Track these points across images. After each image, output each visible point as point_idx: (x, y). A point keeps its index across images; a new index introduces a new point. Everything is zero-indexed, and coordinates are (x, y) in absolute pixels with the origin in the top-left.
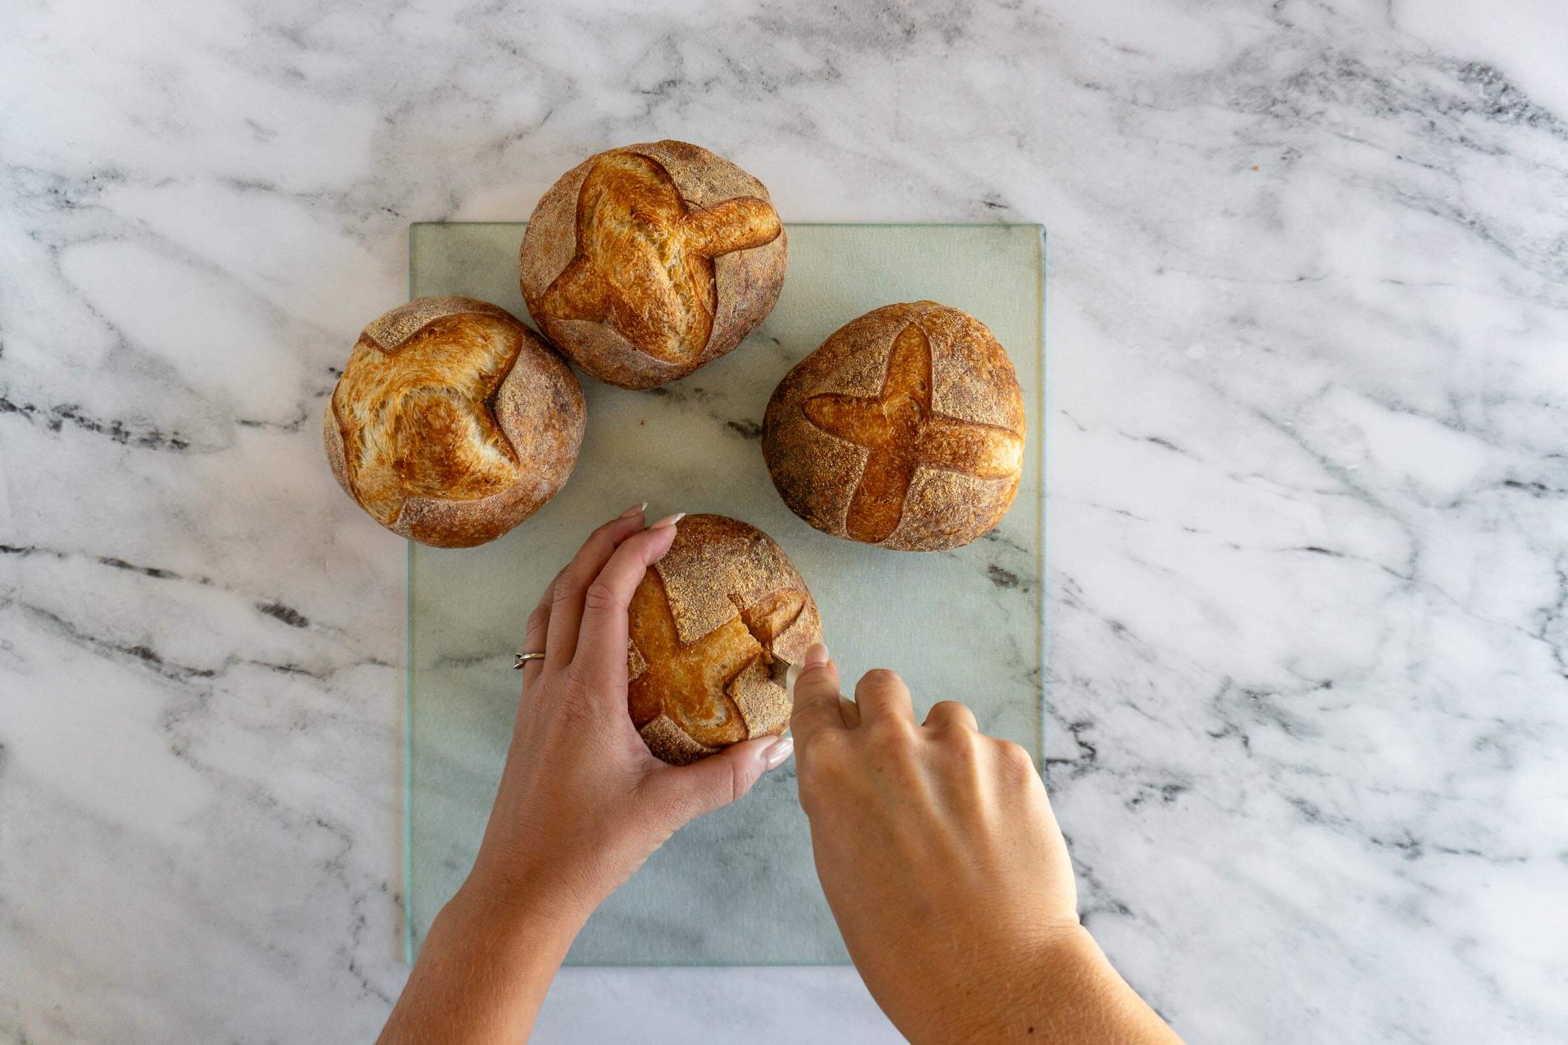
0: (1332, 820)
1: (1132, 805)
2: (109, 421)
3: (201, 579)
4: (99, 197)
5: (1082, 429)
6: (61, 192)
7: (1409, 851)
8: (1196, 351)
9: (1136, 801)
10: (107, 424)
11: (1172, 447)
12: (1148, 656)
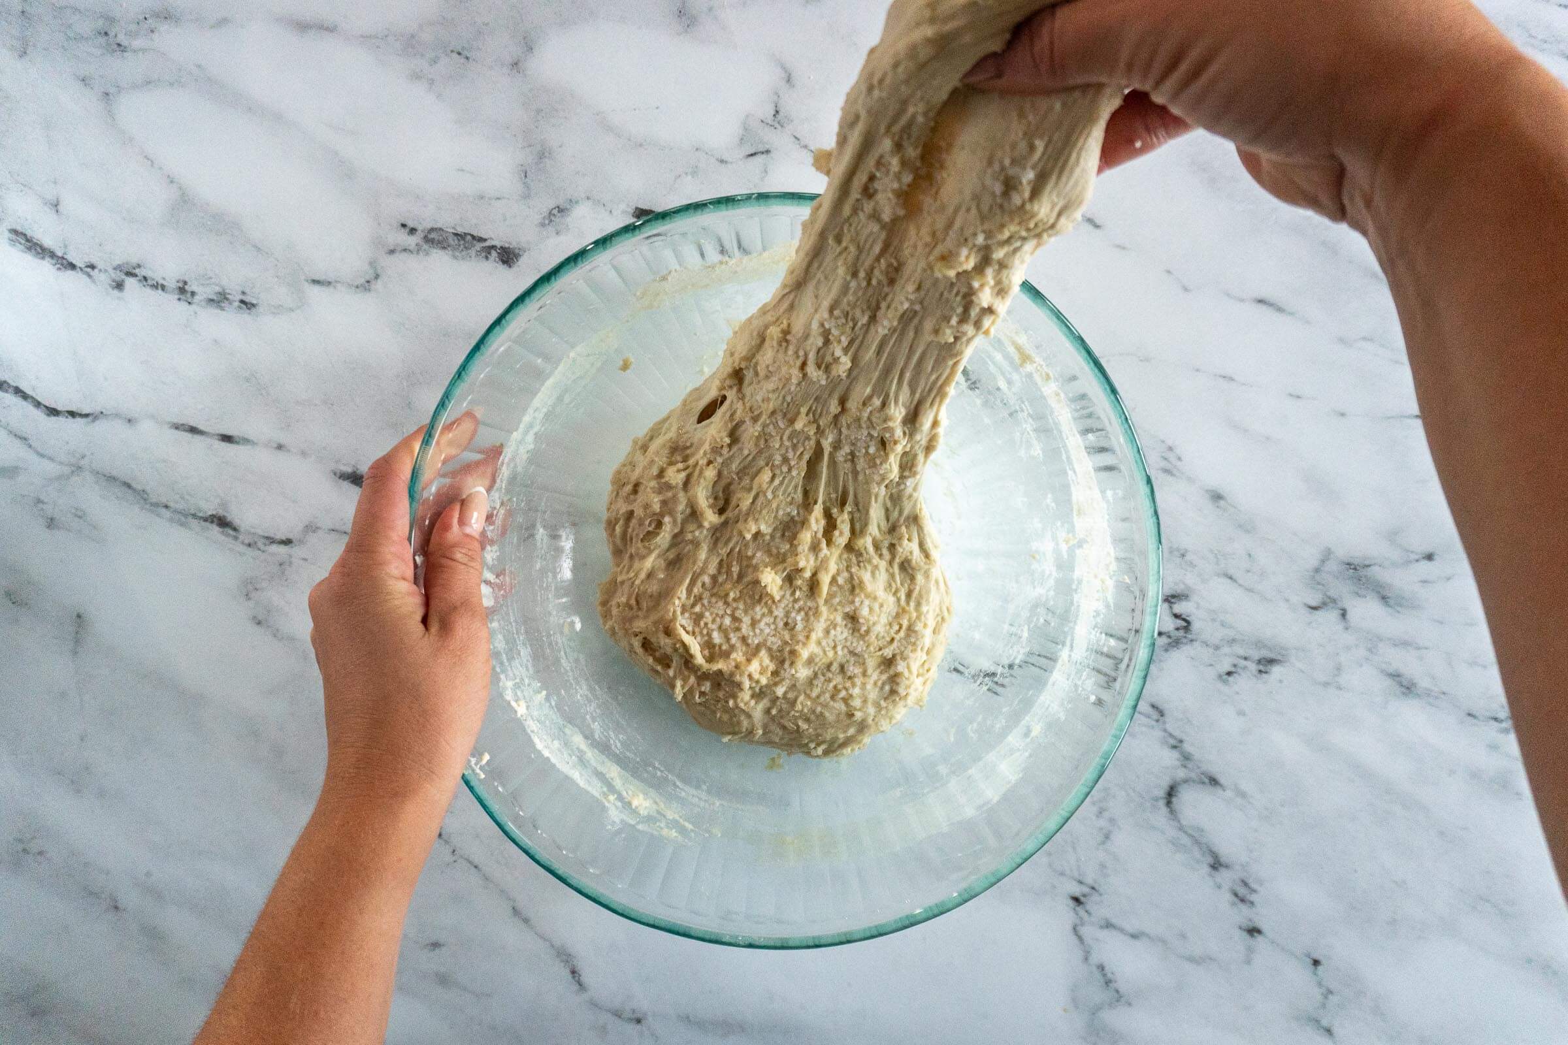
0: (1428, 693)
1: (1226, 677)
2: (174, 281)
3: (276, 446)
4: (152, 40)
5: (1186, 289)
6: (112, 34)
7: (1504, 725)
9: (1229, 674)
10: (171, 284)
11: (1280, 310)
12: (1246, 527)
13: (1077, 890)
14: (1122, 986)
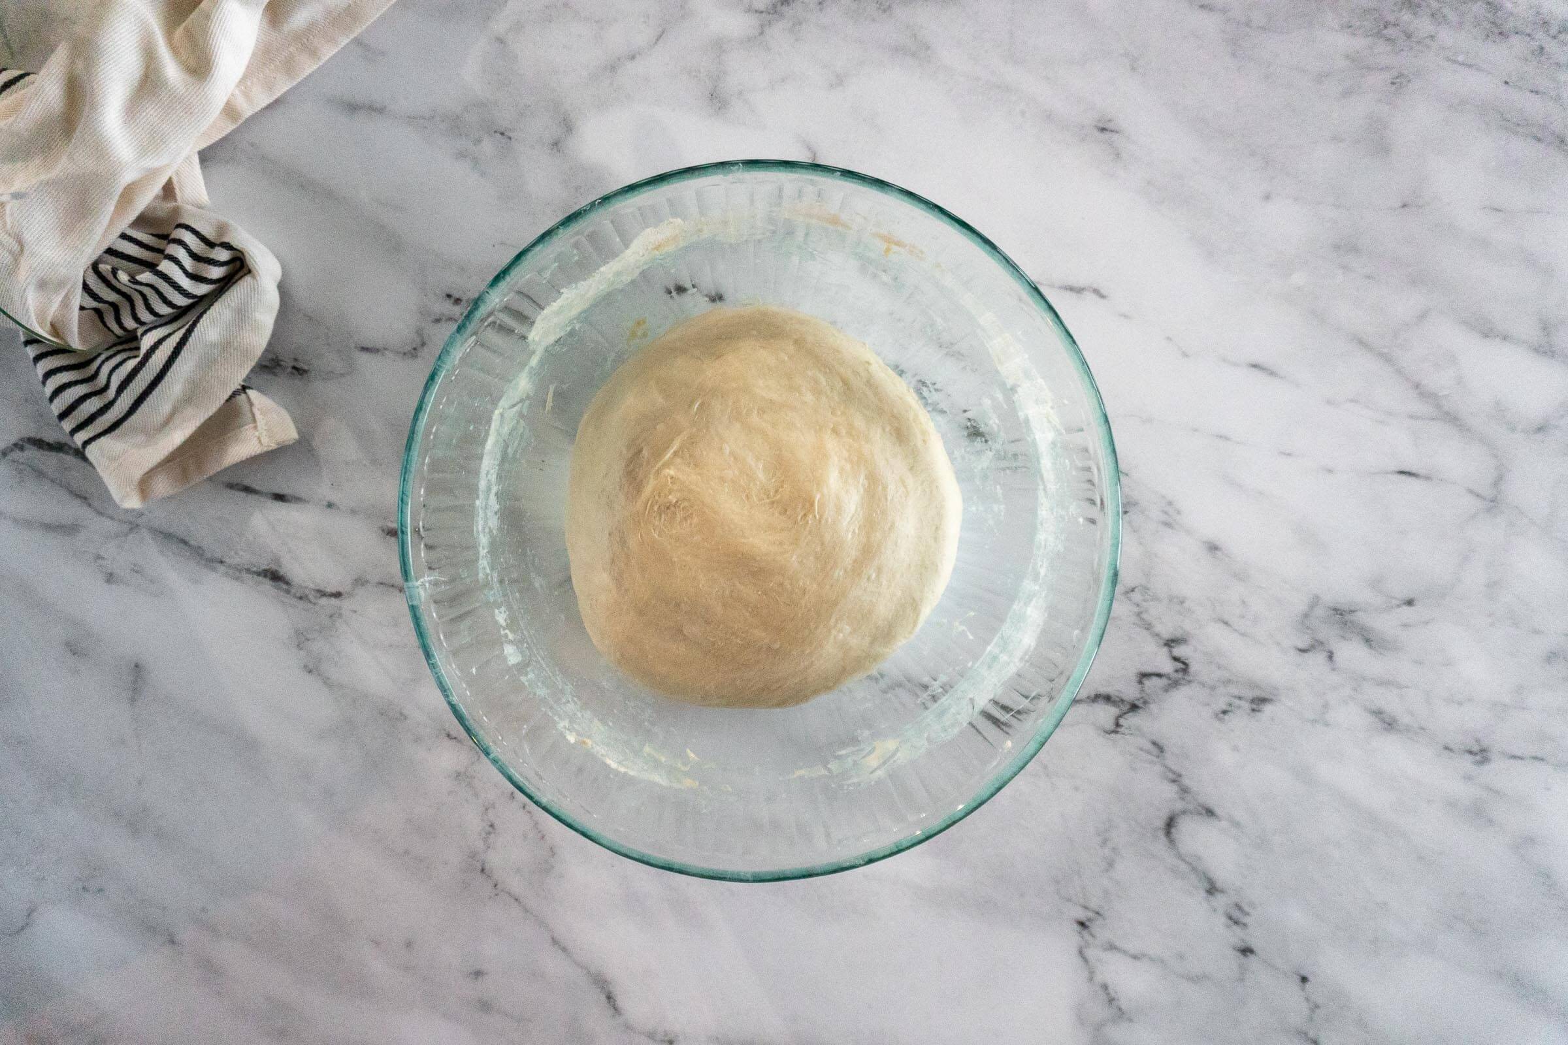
0: (1408, 729)
1: (1221, 715)
3: (326, 504)
5: (1185, 355)
7: (1478, 758)
8: (1299, 278)
9: (1225, 712)
11: (1272, 374)
12: (1241, 576)
13: (1082, 915)
14: (1124, 1004)
